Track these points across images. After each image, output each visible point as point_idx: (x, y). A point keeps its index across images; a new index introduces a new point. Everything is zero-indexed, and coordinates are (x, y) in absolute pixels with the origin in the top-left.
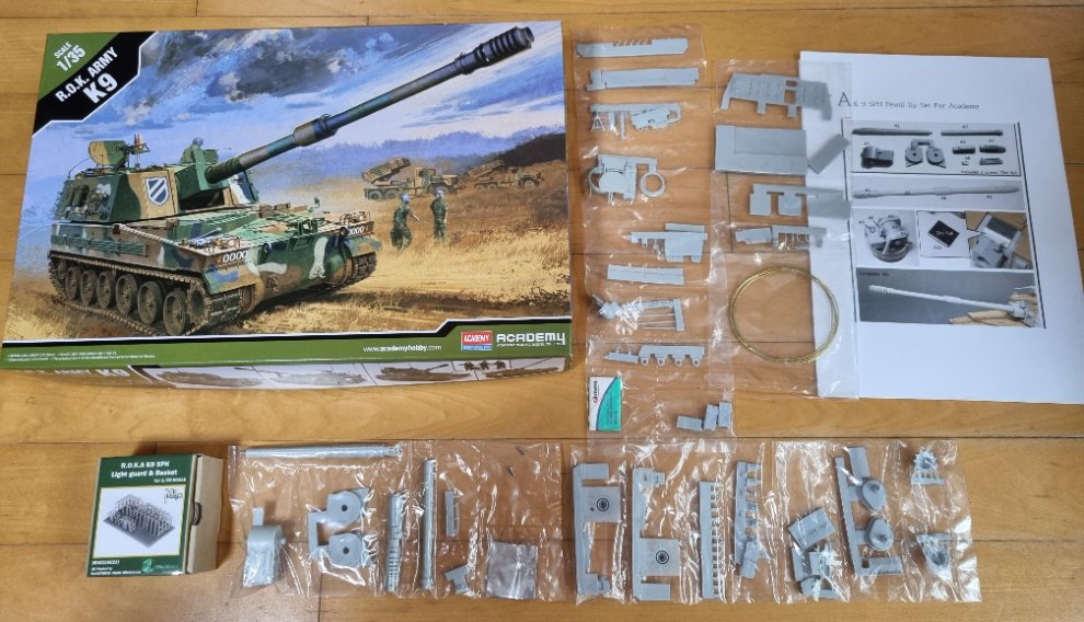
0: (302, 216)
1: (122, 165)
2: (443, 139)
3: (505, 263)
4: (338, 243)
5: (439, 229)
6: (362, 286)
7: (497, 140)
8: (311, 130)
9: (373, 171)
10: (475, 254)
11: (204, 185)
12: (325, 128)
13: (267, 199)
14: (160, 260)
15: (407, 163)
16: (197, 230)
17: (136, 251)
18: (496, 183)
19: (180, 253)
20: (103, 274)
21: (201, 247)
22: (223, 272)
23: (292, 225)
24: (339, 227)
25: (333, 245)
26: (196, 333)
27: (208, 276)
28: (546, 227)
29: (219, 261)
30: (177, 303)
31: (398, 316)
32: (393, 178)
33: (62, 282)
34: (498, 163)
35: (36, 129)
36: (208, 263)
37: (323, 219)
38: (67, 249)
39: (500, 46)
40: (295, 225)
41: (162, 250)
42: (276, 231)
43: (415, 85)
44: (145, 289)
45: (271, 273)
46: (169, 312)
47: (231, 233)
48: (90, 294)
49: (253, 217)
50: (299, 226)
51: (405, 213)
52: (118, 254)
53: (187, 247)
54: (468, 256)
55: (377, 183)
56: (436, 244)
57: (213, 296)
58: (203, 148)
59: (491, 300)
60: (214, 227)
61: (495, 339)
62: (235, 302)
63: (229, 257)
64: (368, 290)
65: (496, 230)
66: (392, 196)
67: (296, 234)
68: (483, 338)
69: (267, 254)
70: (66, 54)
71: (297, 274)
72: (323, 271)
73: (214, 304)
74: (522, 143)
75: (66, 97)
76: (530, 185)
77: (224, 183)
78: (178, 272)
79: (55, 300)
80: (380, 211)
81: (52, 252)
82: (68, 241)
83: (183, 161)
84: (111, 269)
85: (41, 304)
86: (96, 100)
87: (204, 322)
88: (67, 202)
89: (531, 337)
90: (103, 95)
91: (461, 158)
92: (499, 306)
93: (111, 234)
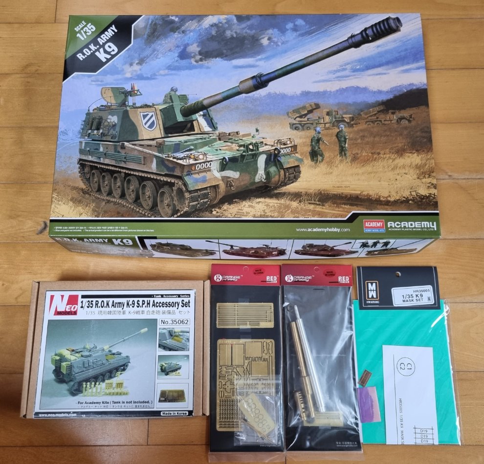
0: (248, 140)
1: (123, 104)
2: (342, 91)
3: (391, 175)
4: (273, 158)
5: (342, 151)
6: (292, 188)
7: (380, 92)
8: (250, 83)
9: (296, 111)
10: (368, 168)
11: (180, 118)
12: (261, 82)
13: (223, 128)
14: (154, 167)
15: (317, 106)
16: (177, 147)
17: (137, 161)
18: (381, 121)
19: (166, 162)
20: (115, 175)
21: (180, 159)
22: (196, 176)
23: (241, 146)
24: (274, 148)
25: (270, 160)
26: (181, 216)
27: (187, 179)
28: (417, 151)
29: (193, 168)
30: (166, 196)
31: (319, 209)
32: (308, 116)
33: (88, 180)
34: (382, 108)
35: (65, 78)
36: (186, 170)
37: (262, 142)
38: (90, 158)
39: (379, 29)
40: (244, 146)
41: (155, 160)
42: (231, 150)
43: (320, 55)
44: (144, 186)
45: (229, 177)
46: (162, 201)
47: (200, 150)
48: (107, 188)
49: (215, 140)
50: (246, 147)
51: (319, 140)
52: (125, 162)
53: (171, 159)
54: (364, 169)
55: (298, 119)
56: (341, 161)
57: (190, 192)
58: (178, 93)
59: (382, 199)
60: (189, 146)
61: (386, 225)
62: (205, 196)
63: (200, 166)
64: (297, 191)
65: (382, 152)
66: (308, 128)
67: (244, 152)
68: (379, 224)
69: (226, 164)
70: (82, 29)
71: (247, 179)
72: (264, 177)
73: (192, 197)
74: (397, 94)
75: (84, 58)
76: (404, 123)
77: (194, 117)
78: (166, 175)
79: (84, 192)
80: (300, 138)
81: (80, 160)
82: (90, 153)
83: (165, 102)
84: (120, 172)
85: (75, 194)
86: (104, 60)
87: (186, 209)
88: (88, 127)
89: (411, 225)
90: (109, 57)
91: (355, 103)
92: (387, 203)
93: (119, 149)
